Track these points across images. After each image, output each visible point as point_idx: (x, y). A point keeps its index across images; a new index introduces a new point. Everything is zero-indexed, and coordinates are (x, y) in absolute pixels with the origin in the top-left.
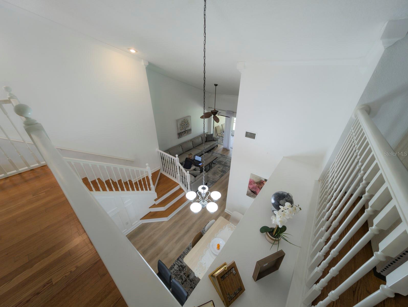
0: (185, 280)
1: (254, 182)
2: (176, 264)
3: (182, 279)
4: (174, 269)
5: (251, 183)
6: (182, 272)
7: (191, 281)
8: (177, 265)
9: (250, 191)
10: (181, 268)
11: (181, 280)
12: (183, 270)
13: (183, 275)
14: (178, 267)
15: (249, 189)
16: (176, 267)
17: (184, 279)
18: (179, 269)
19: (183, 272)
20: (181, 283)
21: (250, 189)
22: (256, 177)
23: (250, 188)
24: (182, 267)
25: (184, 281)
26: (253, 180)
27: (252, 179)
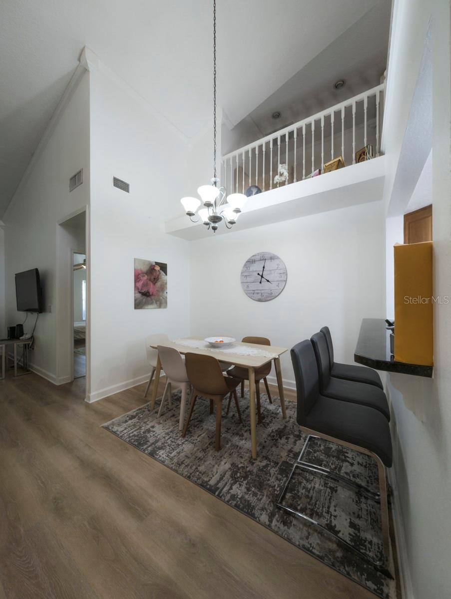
0: (266, 459)
1: (143, 273)
2: (228, 492)
3: (267, 466)
4: (247, 497)
5: (137, 278)
6: (248, 469)
7: (264, 447)
8: (231, 488)
9: (139, 295)
10: (238, 475)
11: (269, 468)
12: (243, 467)
13: (254, 465)
14: (237, 485)
15: (137, 292)
16: (239, 492)
17: (265, 462)
18: (244, 480)
19: (247, 467)
20: (276, 466)
21: (140, 291)
22: (144, 262)
23: (138, 289)
24: (236, 473)
25: (270, 461)
26: (141, 270)
27: (139, 268)
